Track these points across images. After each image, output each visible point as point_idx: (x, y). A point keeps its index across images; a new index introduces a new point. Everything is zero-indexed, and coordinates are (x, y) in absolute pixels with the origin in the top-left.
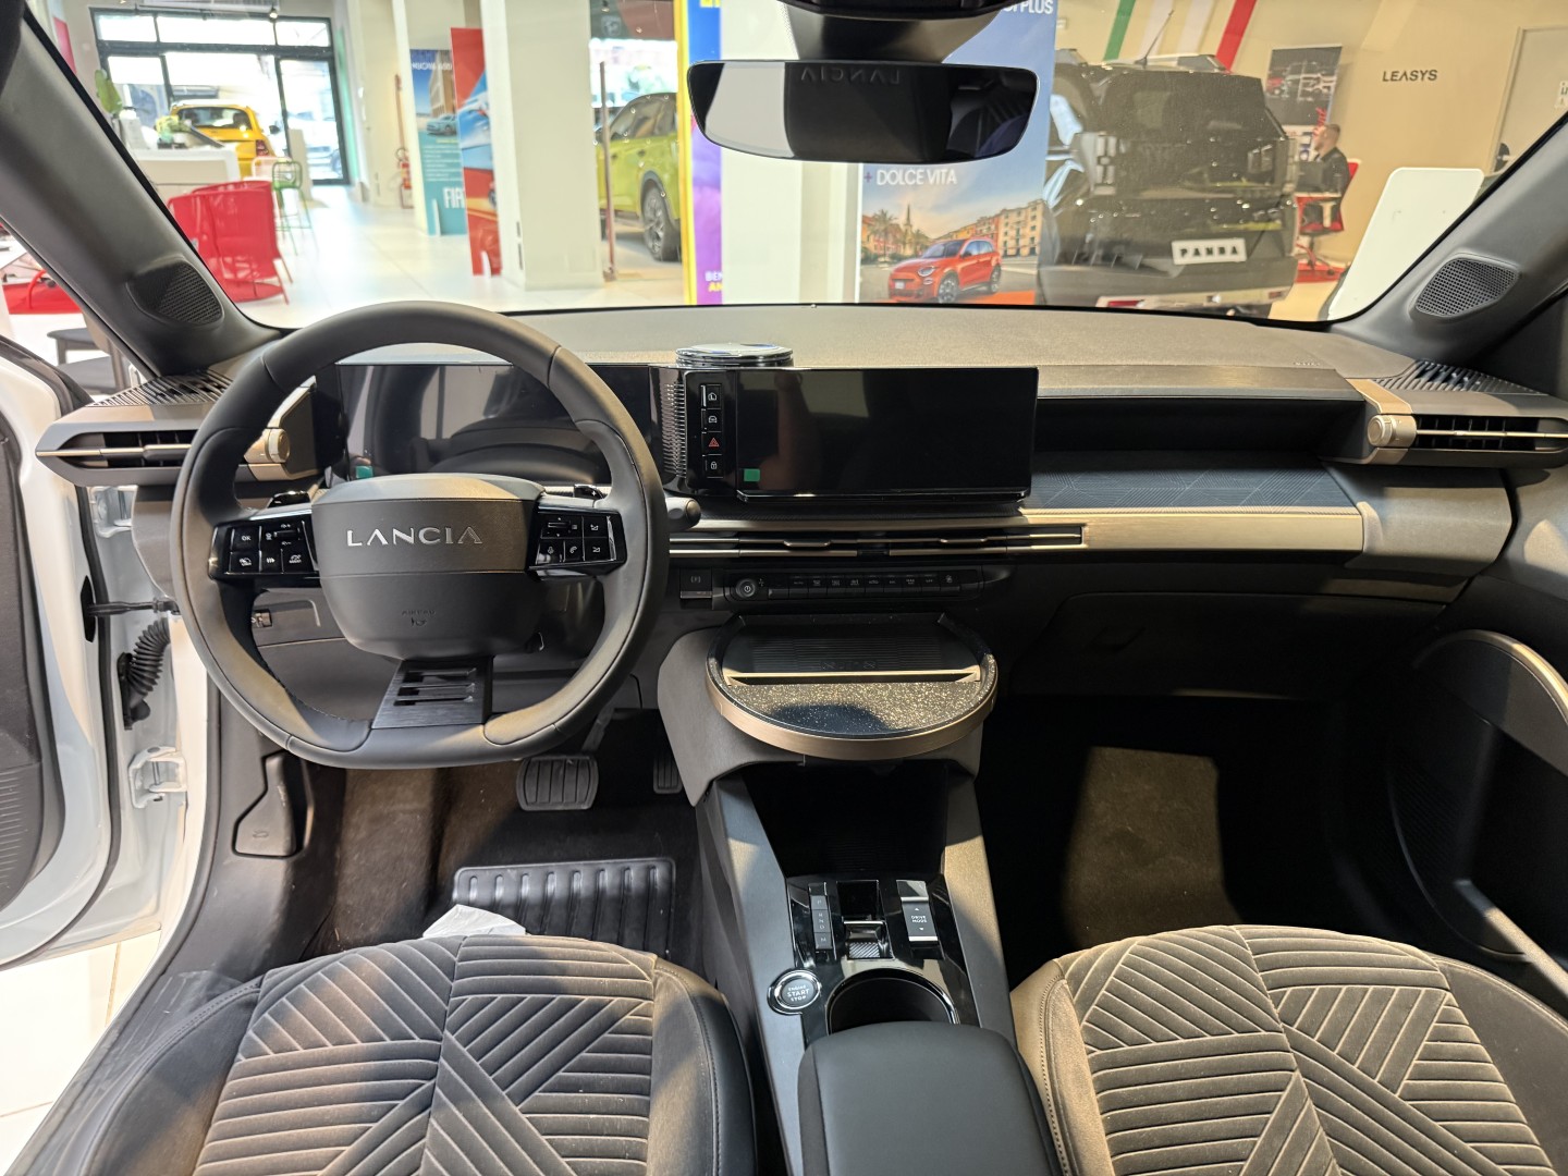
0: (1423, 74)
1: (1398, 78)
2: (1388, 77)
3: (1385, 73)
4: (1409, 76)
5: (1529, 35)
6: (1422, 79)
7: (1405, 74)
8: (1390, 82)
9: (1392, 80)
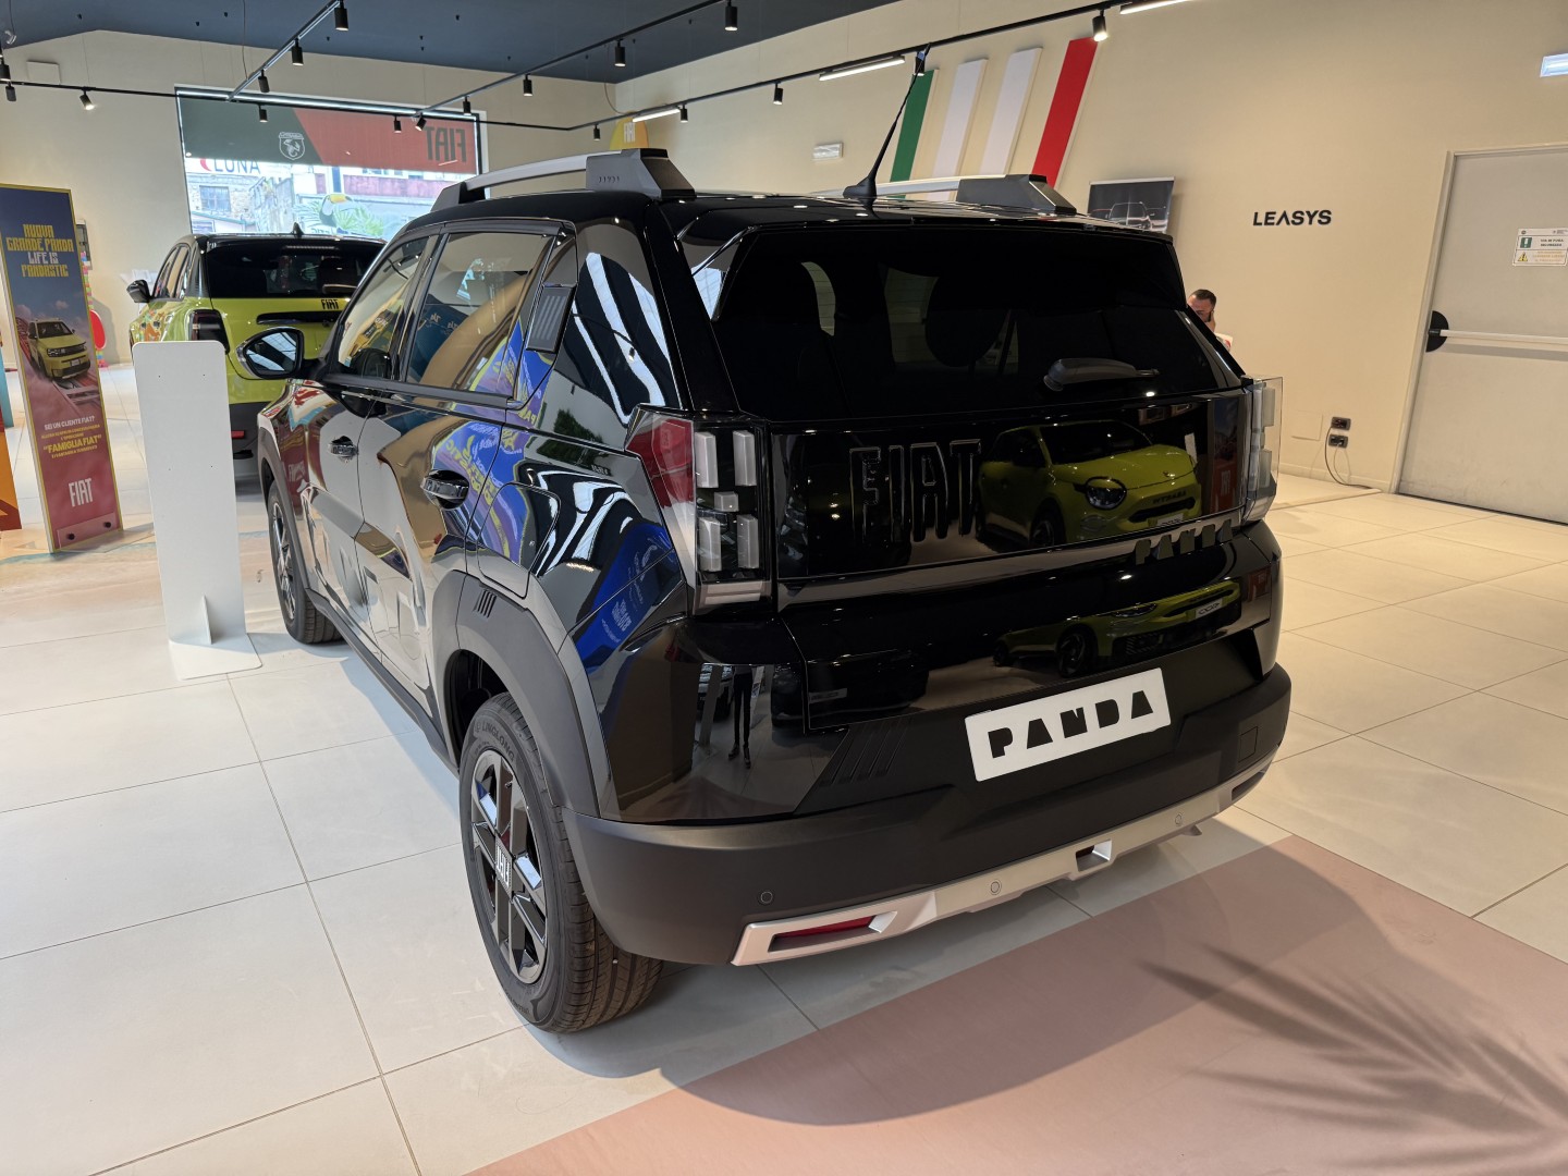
0: (1311, 216)
1: (1276, 221)
2: (1261, 219)
3: (1256, 214)
4: (1291, 218)
5: (1464, 165)
6: (1310, 223)
7: (1284, 215)
8: (1263, 228)
9: (1266, 223)
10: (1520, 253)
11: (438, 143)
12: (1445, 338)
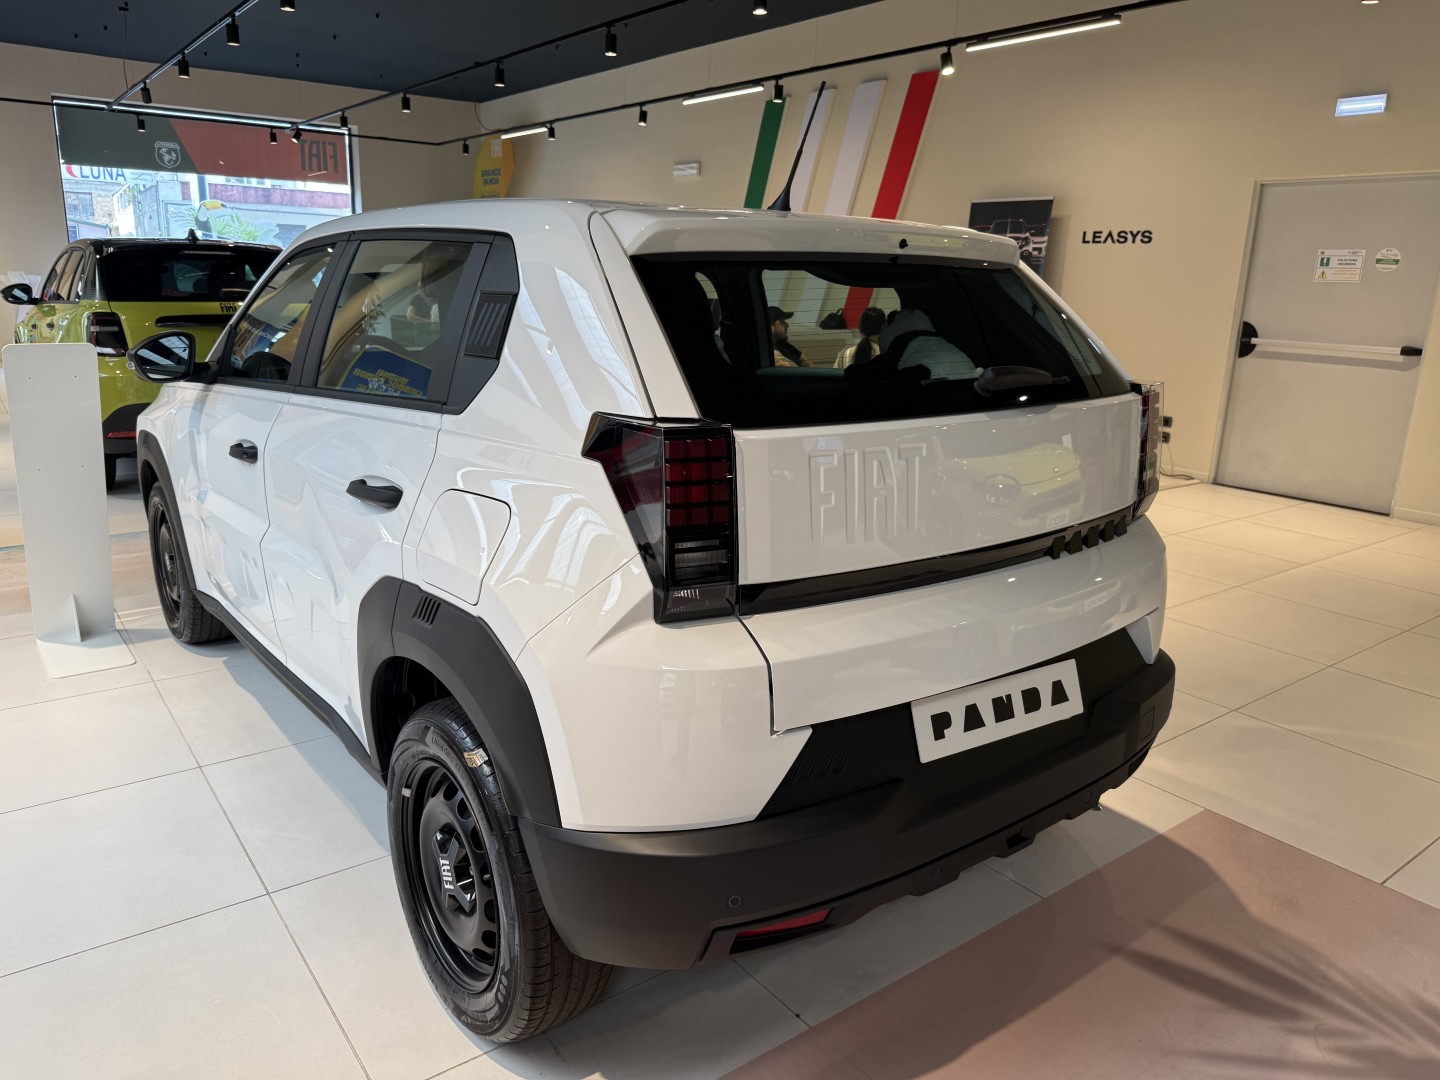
0: (1134, 236)
1: (1102, 239)
2: (1089, 237)
3: (1085, 233)
4: (1116, 237)
5: (1270, 192)
6: (1134, 241)
7: (1110, 234)
8: (1092, 245)
9: (1094, 242)
10: (1320, 271)
11: (311, 155)
12: (1254, 346)
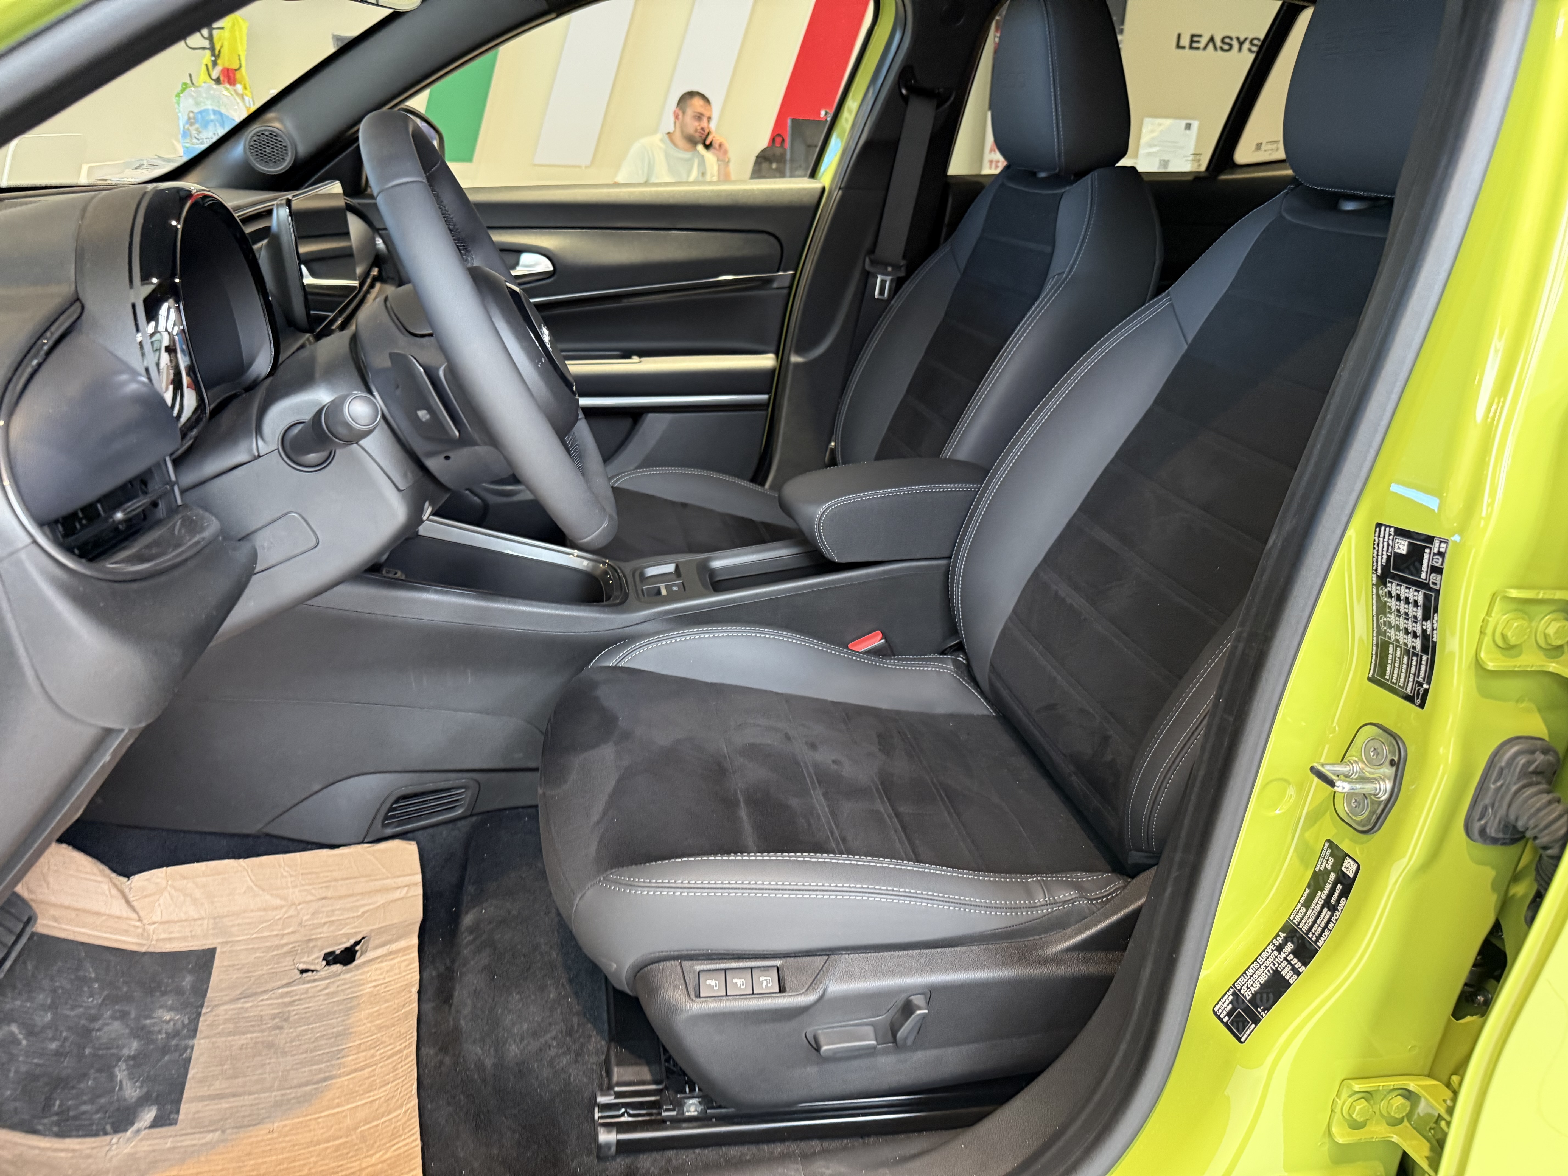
0: (1241, 44)
1: (1202, 45)
2: (1185, 41)
3: (1179, 36)
4: (1219, 43)
6: (1240, 49)
7: (1212, 39)
8: (1187, 50)
9: (1191, 47)
